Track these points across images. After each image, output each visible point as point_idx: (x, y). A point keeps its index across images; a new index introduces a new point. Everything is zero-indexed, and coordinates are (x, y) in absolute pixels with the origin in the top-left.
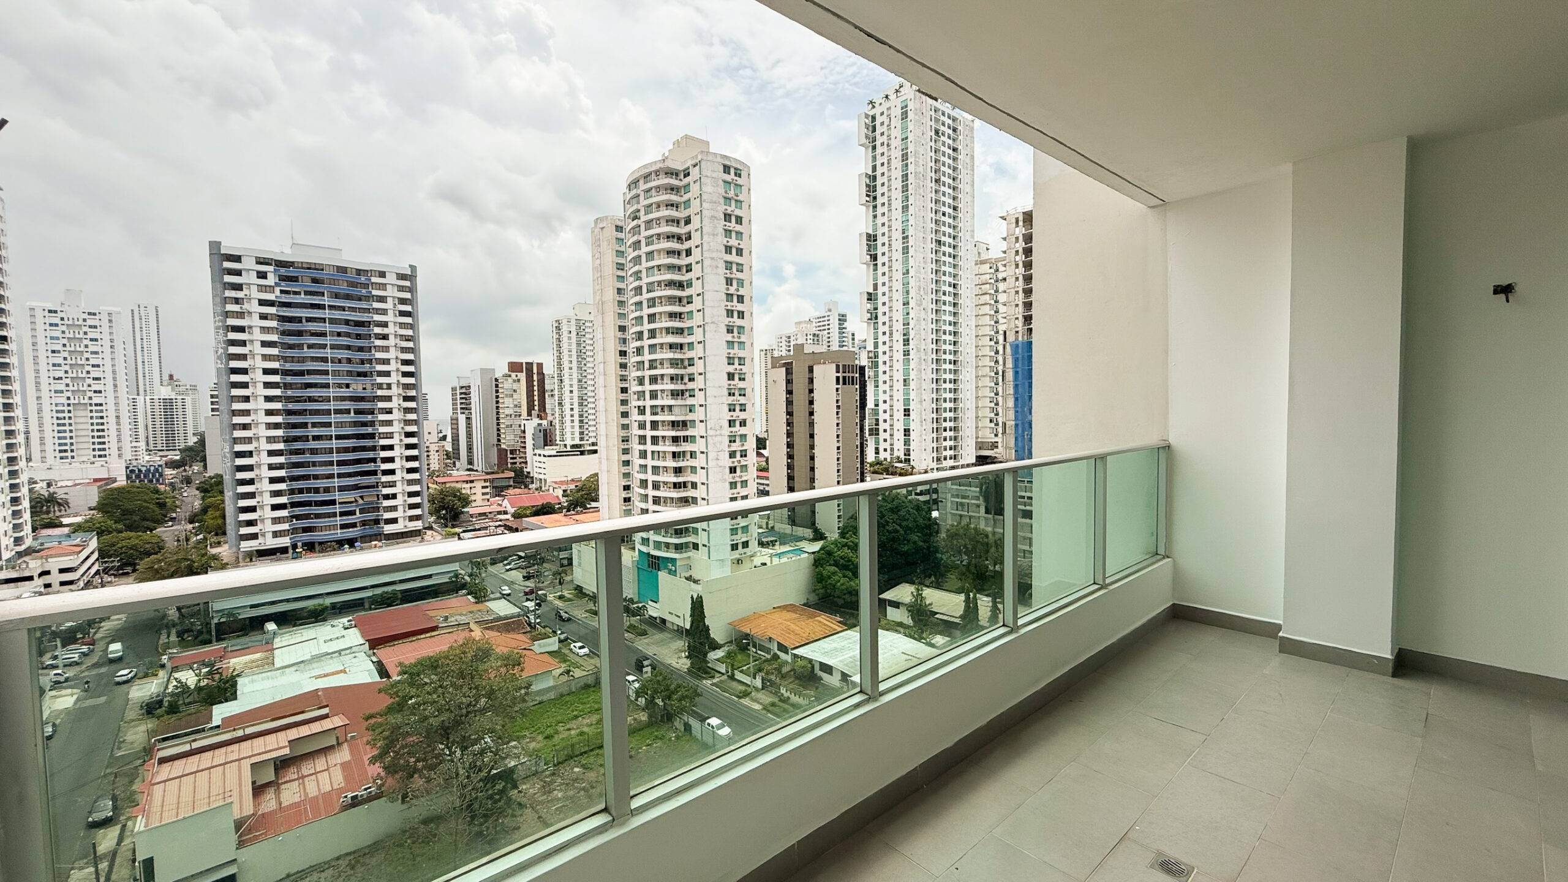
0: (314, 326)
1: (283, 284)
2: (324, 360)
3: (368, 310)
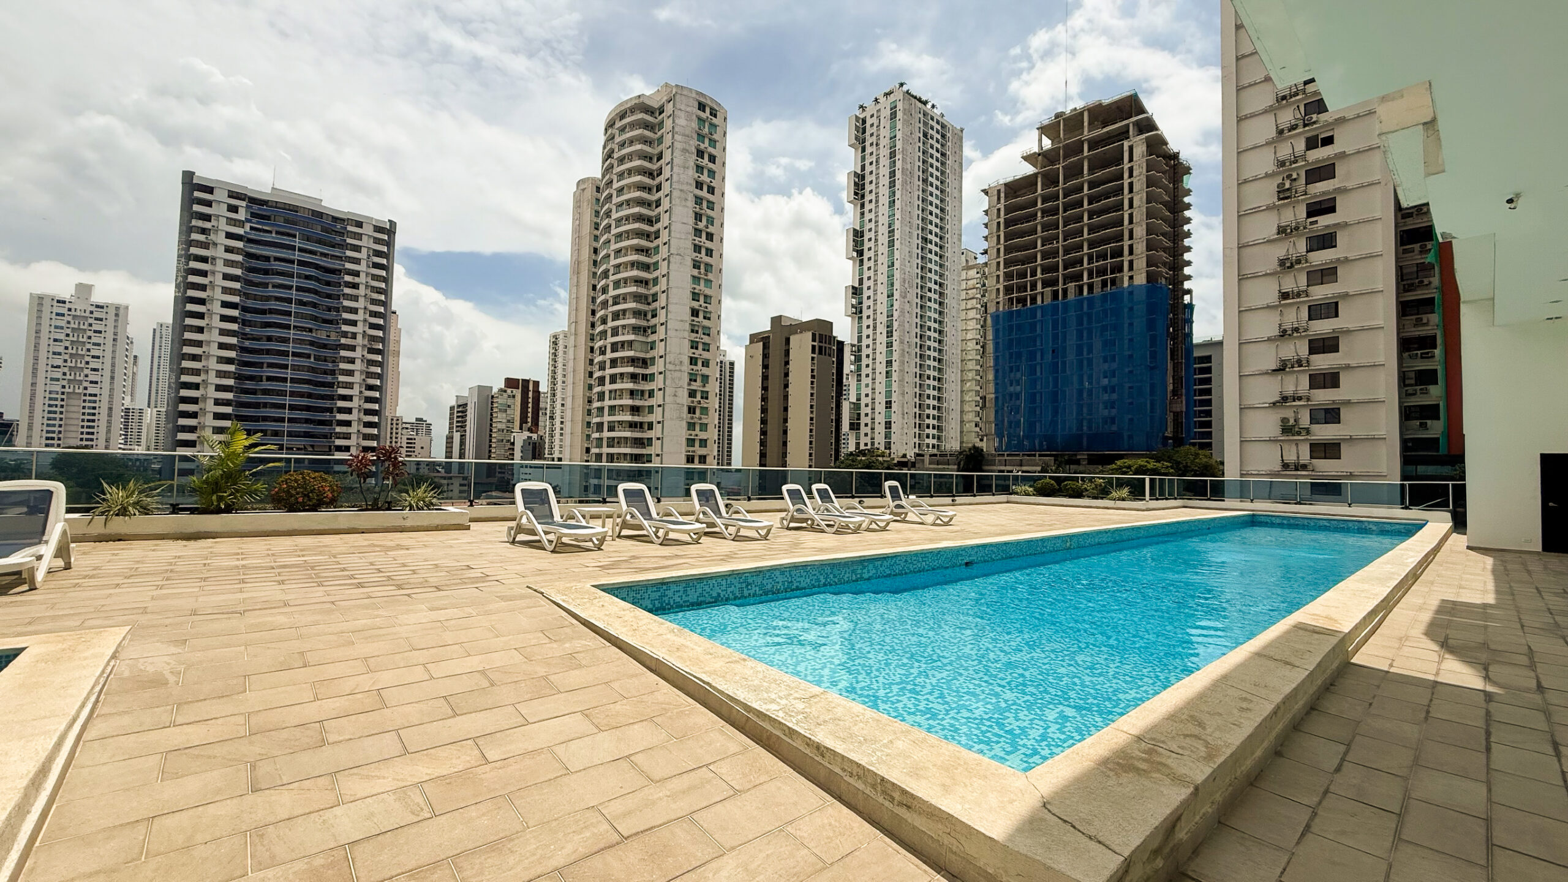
0: (280, 266)
1: (255, 220)
2: (289, 301)
3: (340, 258)
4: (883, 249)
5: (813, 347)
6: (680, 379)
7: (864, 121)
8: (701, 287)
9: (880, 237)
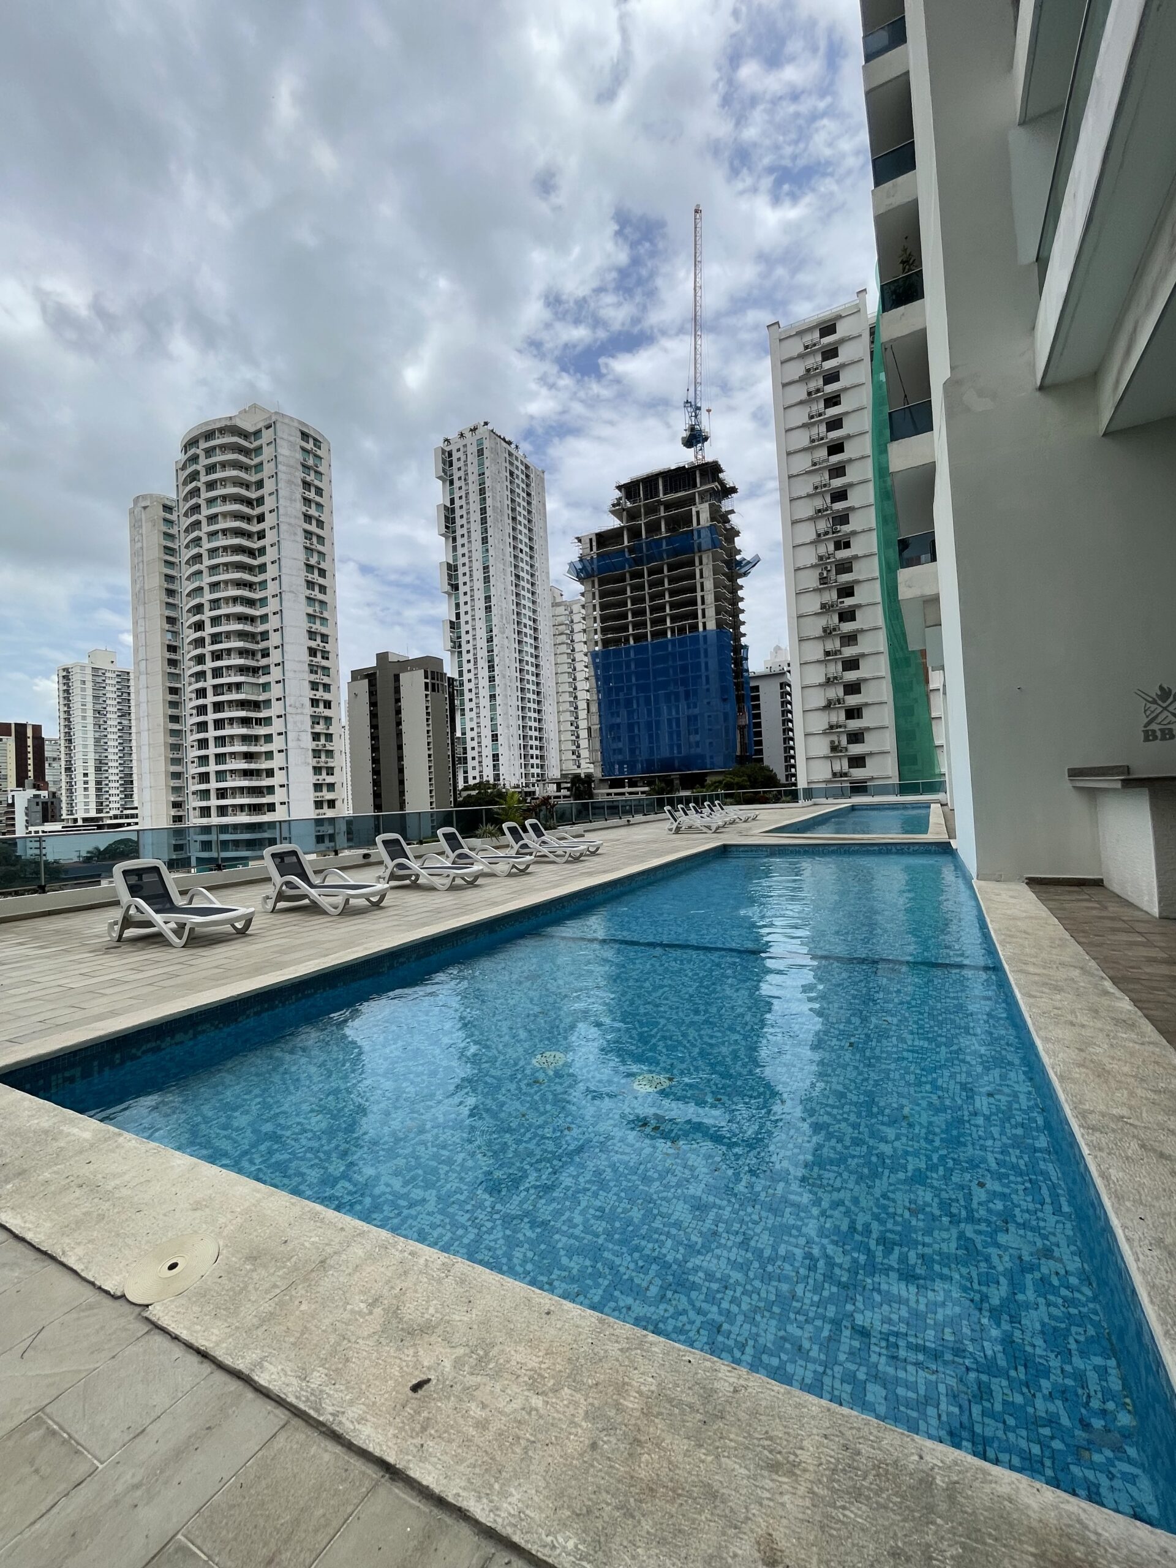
4: (479, 584)
5: (426, 684)
6: (302, 722)
7: (450, 454)
8: (317, 627)
9: (475, 573)
